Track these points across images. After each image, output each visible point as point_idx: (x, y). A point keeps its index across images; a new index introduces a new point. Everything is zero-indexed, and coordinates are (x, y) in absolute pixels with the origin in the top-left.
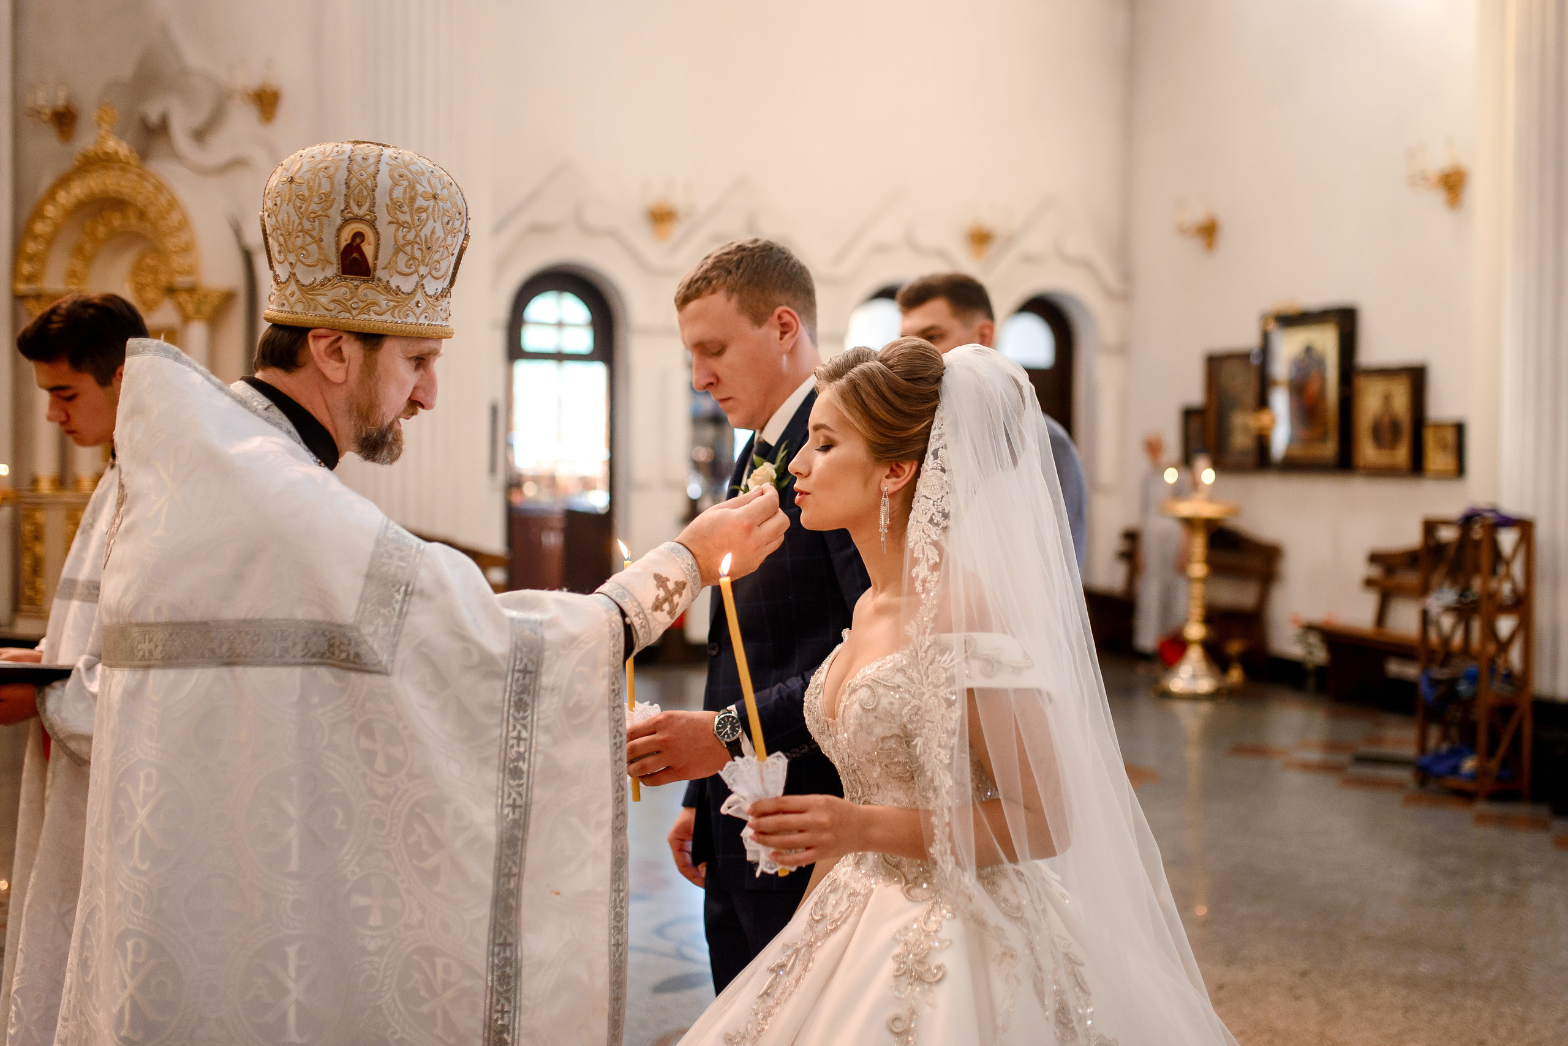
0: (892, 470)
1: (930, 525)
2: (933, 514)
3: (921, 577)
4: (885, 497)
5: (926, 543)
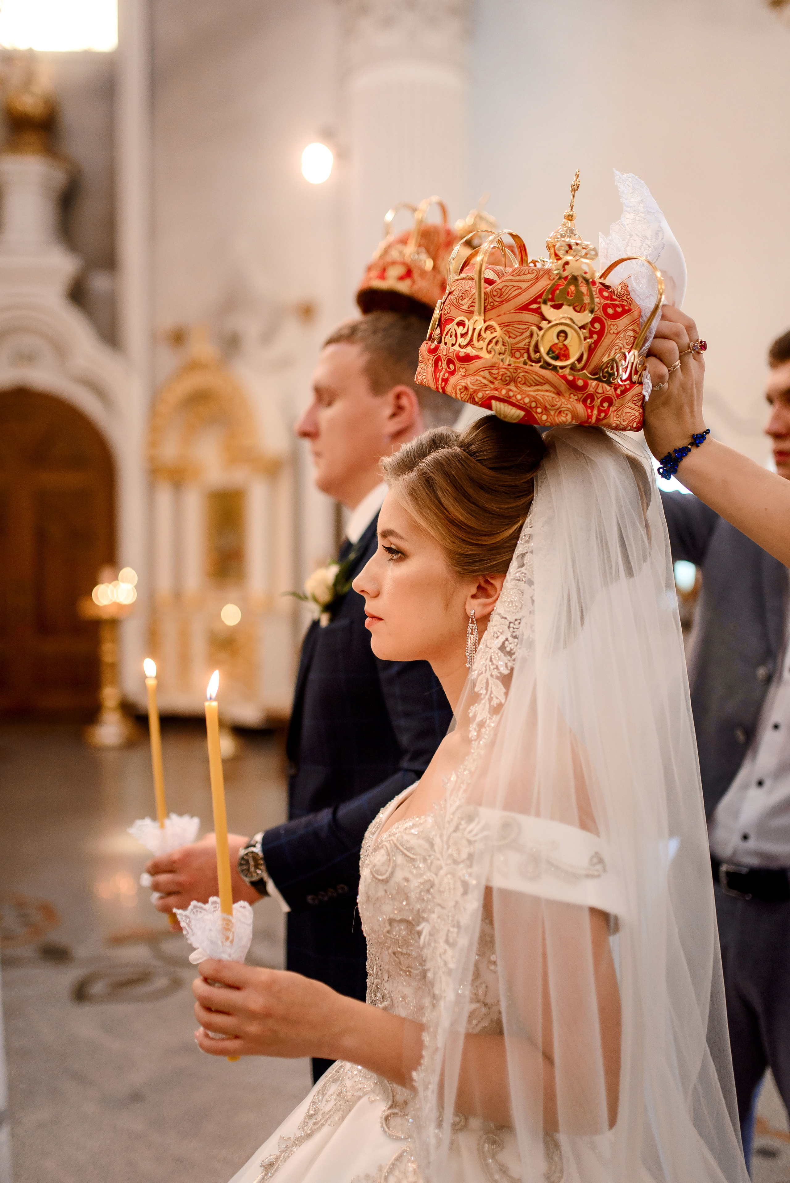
0: (479, 588)
1: (500, 654)
2: (507, 639)
3: (478, 719)
4: (473, 623)
5: (492, 676)
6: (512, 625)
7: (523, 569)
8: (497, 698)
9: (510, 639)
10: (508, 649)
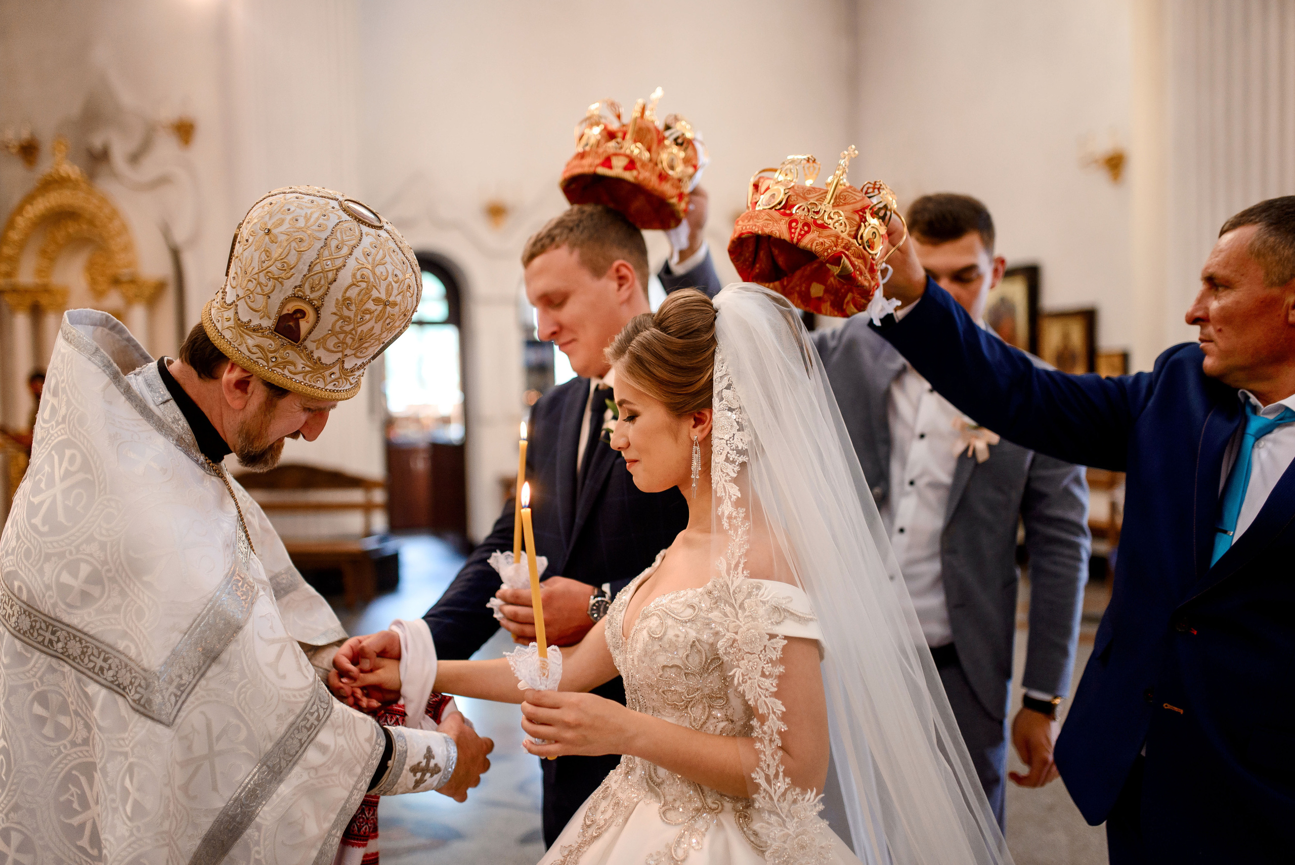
0: (696, 420)
1: (726, 464)
2: (728, 453)
3: (726, 513)
4: (696, 445)
5: (726, 481)
6: (728, 442)
7: (724, 402)
8: (735, 495)
9: (730, 452)
10: (731, 459)
